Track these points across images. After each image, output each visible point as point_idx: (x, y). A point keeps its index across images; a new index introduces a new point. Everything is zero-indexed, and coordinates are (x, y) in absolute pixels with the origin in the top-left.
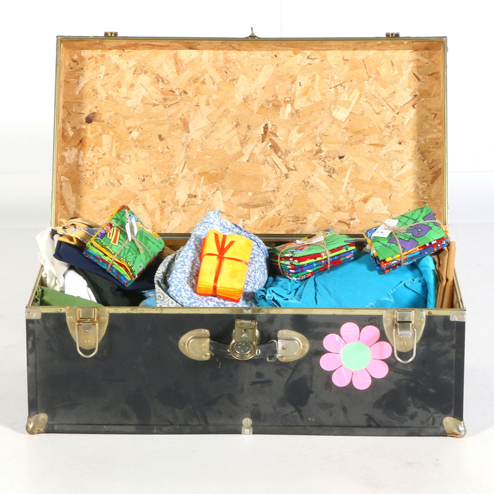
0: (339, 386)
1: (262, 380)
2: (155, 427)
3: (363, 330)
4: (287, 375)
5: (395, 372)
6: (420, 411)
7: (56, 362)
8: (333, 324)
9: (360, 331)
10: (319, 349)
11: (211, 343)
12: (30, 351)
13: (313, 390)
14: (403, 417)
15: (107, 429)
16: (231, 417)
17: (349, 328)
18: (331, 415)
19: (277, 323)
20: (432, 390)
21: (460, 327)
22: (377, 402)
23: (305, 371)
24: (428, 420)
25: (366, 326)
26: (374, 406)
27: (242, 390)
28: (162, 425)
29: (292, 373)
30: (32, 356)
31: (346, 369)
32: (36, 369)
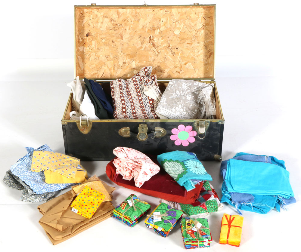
0: (177, 145)
1: (149, 143)
3: (186, 127)
4: (158, 142)
5: (197, 140)
6: (206, 153)
7: (74, 138)
8: (176, 125)
9: (185, 127)
10: (170, 133)
11: (130, 133)
12: (64, 135)
13: (168, 146)
17: (181, 127)
19: (154, 125)
20: (211, 146)
21: (222, 126)
23: (165, 140)
24: (209, 156)
29: (160, 141)
30: (65, 137)
31: (180, 140)
32: (67, 140)
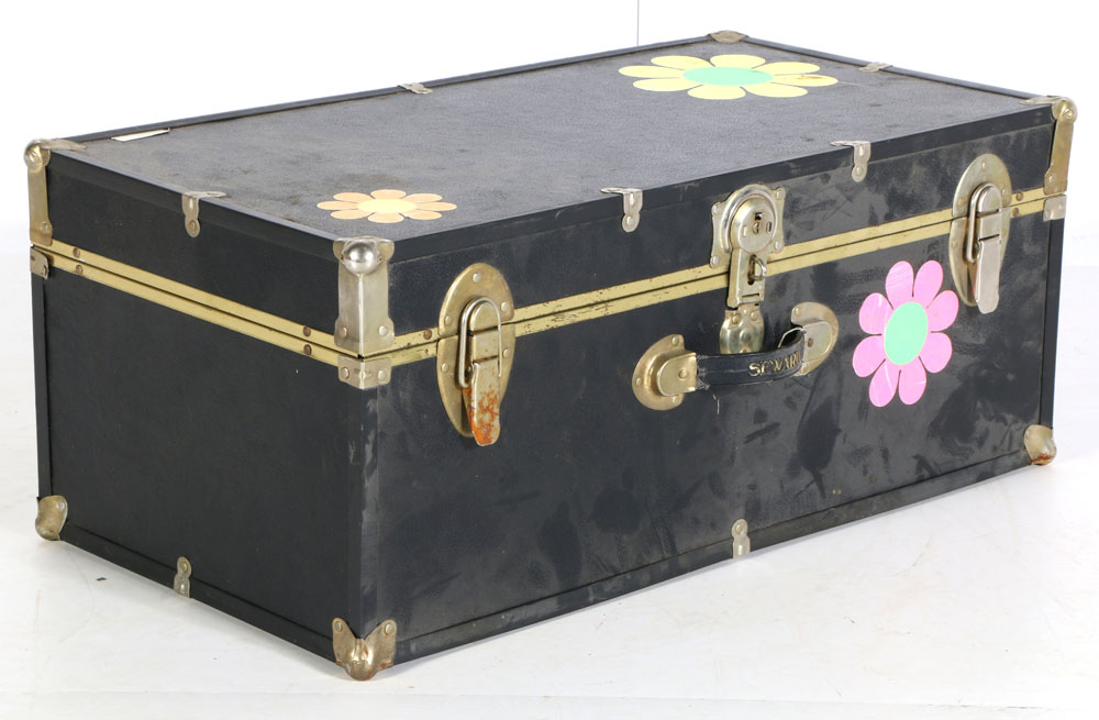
0: (879, 405)
1: (764, 425)
2: (590, 588)
3: (919, 274)
4: (801, 405)
5: (961, 352)
6: (992, 425)
7: (414, 484)
8: (871, 273)
9: (915, 272)
10: (853, 332)
11: (700, 363)
13: (840, 427)
14: (968, 445)
15: (508, 620)
16: (713, 525)
17: (900, 273)
18: (865, 473)
19: (790, 293)
20: (1010, 377)
21: (1057, 227)
22: (932, 424)
24: (1002, 442)
25: (923, 263)
26: (928, 435)
27: (732, 457)
28: (602, 580)
29: (810, 398)
30: (372, 480)
31: (892, 366)
